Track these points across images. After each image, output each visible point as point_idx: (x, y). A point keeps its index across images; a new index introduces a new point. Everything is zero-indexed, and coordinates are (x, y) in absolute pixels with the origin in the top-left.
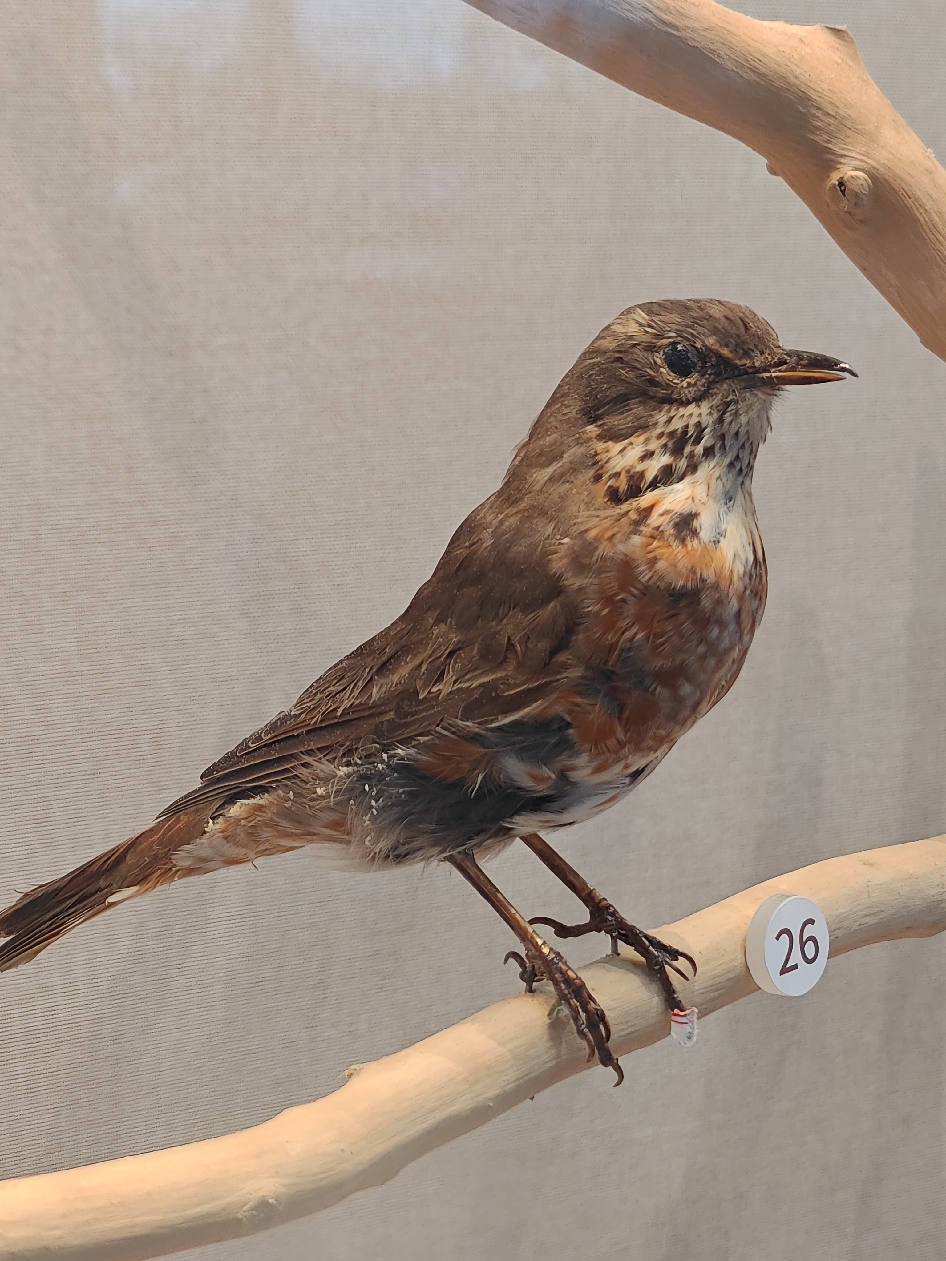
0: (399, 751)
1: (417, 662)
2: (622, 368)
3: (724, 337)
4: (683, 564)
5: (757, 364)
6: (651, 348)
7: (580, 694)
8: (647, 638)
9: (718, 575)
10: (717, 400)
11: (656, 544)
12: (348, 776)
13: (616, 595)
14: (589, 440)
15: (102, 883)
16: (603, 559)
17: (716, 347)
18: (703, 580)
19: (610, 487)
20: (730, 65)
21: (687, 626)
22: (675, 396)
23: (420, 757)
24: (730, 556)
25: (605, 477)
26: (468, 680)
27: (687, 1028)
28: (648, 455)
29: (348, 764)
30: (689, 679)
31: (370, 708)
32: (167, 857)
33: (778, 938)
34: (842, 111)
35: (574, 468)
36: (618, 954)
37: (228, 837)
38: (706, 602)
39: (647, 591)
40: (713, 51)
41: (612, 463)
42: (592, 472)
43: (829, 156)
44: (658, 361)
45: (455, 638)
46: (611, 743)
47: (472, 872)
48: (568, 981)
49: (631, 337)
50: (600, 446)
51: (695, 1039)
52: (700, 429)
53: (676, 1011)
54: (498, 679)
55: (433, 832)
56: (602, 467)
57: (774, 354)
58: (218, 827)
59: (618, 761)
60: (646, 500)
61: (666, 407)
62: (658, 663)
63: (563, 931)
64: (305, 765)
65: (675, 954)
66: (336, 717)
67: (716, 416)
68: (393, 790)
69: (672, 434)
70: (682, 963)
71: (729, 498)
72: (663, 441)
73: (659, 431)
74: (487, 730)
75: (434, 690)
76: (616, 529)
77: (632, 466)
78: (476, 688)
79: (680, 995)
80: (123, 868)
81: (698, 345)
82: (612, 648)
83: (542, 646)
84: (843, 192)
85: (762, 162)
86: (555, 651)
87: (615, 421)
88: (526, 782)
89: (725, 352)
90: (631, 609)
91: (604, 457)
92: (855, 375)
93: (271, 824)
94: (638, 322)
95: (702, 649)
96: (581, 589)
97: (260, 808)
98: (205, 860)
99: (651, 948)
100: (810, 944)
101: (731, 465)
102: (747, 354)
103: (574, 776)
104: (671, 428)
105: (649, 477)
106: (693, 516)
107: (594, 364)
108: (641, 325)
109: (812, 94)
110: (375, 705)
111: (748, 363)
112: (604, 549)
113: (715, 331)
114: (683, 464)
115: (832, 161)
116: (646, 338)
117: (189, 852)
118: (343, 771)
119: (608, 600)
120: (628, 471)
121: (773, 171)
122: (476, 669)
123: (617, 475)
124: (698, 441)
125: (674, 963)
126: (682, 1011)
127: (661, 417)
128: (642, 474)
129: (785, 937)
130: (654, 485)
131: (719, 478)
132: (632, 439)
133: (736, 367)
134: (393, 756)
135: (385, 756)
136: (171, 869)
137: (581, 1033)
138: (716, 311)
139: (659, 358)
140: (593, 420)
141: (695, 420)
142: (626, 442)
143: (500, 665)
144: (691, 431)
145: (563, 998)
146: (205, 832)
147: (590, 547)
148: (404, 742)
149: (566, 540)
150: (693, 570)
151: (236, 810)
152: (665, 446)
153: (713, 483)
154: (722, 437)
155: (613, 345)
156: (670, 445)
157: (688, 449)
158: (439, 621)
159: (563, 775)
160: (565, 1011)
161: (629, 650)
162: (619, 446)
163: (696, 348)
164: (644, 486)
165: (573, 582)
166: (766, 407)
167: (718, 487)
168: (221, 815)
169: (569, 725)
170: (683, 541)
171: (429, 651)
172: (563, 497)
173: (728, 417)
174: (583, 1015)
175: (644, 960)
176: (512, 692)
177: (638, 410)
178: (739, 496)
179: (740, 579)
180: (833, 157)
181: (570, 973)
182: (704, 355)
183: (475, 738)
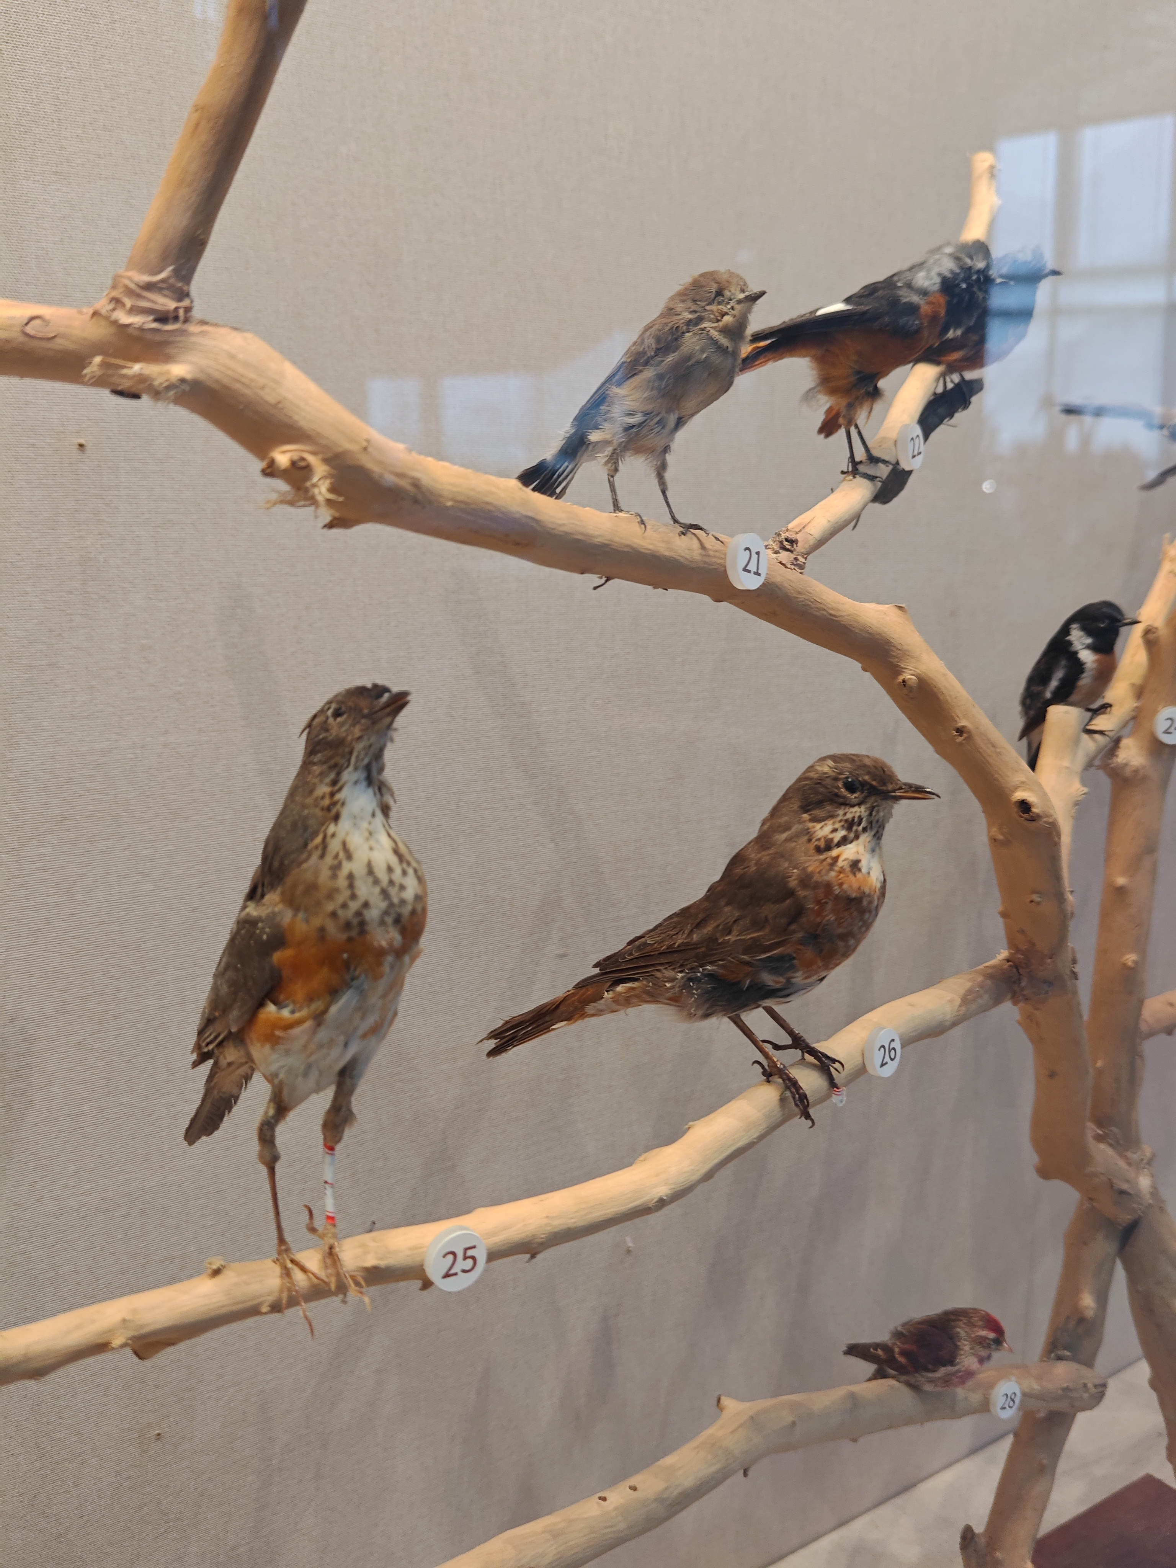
0: (708, 967)
1: (716, 924)
2: (821, 787)
3: (874, 777)
4: (855, 886)
5: (889, 789)
6: (836, 779)
7: (801, 944)
8: (836, 919)
9: (870, 889)
10: (868, 805)
11: (842, 876)
12: (682, 978)
13: (822, 899)
14: (804, 821)
15: (547, 1018)
16: (817, 882)
17: (869, 780)
18: (864, 893)
19: (816, 845)
20: (857, 631)
21: (855, 914)
22: (848, 802)
23: (719, 970)
24: (875, 881)
25: (814, 840)
26: (744, 935)
27: (840, 1097)
28: (835, 830)
29: (681, 972)
30: (853, 937)
31: (693, 945)
32: (582, 1008)
33: (879, 1050)
34: (905, 647)
35: (798, 835)
36: (805, 1060)
37: (615, 1000)
38: (865, 903)
39: (837, 898)
40: (850, 625)
41: (817, 833)
42: (806, 838)
43: (897, 669)
44: (840, 786)
45: (737, 914)
46: (815, 967)
47: (740, 1024)
48: (790, 1079)
49: (825, 773)
50: (811, 825)
51: (844, 1102)
52: (860, 819)
53: (835, 1089)
54: (761, 935)
55: (723, 1006)
56: (811, 835)
57: (897, 784)
58: (610, 996)
59: (816, 974)
60: (834, 853)
61: (843, 807)
62: (841, 931)
63: (777, 1047)
64: (658, 970)
65: (834, 1061)
66: (674, 948)
67: (868, 812)
68: (704, 986)
69: (846, 821)
70: (837, 1065)
71: (873, 851)
72: (842, 823)
73: (839, 818)
74: (753, 960)
75: (726, 938)
76: (821, 868)
77: (827, 836)
78: (748, 939)
79: (837, 1081)
80: (558, 1012)
81: (860, 779)
82: (819, 924)
83: (783, 921)
84: (905, 685)
85: (858, 665)
86: (789, 924)
87: (818, 813)
88: (771, 983)
89: (874, 783)
90: (829, 906)
91: (812, 830)
92: (939, 797)
93: (637, 996)
94: (829, 766)
95: (860, 924)
96: (805, 897)
97: (633, 989)
98: (601, 1011)
99: (823, 1059)
100: (893, 1052)
101: (874, 835)
102: (884, 784)
103: (794, 980)
104: (846, 817)
105: (836, 840)
106: (858, 861)
107: (807, 784)
108: (830, 768)
109: (892, 641)
110: (694, 944)
111: (884, 788)
112: (816, 878)
113: (869, 773)
114: (852, 835)
115: (898, 670)
116: (833, 774)
117: (594, 1007)
118: (680, 975)
119: (818, 902)
120: (825, 838)
121: (864, 669)
122: (749, 930)
123: (819, 839)
124: (859, 824)
125: (834, 1065)
126: (838, 1089)
127: (841, 812)
128: (832, 840)
129: (882, 1049)
130: (839, 845)
131: (869, 842)
132: (826, 822)
133: (878, 790)
134: (705, 969)
135: (701, 969)
136: (584, 1014)
137: (796, 1105)
138: (867, 762)
139: (840, 784)
140: (806, 811)
141: (858, 814)
142: (823, 823)
143: (762, 928)
144: (856, 819)
145: (787, 1088)
146: (603, 998)
147: (810, 876)
148: (711, 963)
149: (795, 871)
150: (859, 888)
151: (620, 988)
152: (843, 826)
153: (867, 844)
154: (871, 823)
155: (816, 776)
156: (846, 825)
157: (854, 828)
158: (728, 904)
159: (789, 980)
160: (788, 1094)
161: (827, 925)
162: (819, 826)
163: (859, 780)
164: (833, 845)
165: (801, 893)
166: (892, 807)
167: (869, 846)
168: (611, 990)
169: (794, 958)
170: (854, 874)
171: (723, 919)
172: (793, 849)
173: (874, 813)
174: (797, 1096)
175: (818, 1063)
176: (767, 943)
177: (829, 808)
178: (877, 851)
179: (879, 890)
180: (899, 669)
181: (791, 1075)
182: (863, 784)
183: (748, 963)
